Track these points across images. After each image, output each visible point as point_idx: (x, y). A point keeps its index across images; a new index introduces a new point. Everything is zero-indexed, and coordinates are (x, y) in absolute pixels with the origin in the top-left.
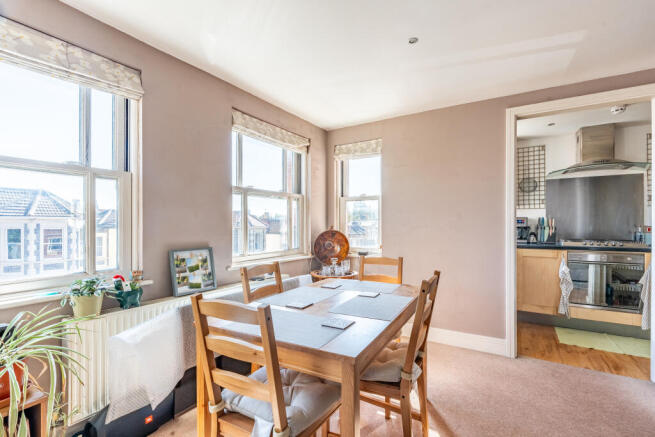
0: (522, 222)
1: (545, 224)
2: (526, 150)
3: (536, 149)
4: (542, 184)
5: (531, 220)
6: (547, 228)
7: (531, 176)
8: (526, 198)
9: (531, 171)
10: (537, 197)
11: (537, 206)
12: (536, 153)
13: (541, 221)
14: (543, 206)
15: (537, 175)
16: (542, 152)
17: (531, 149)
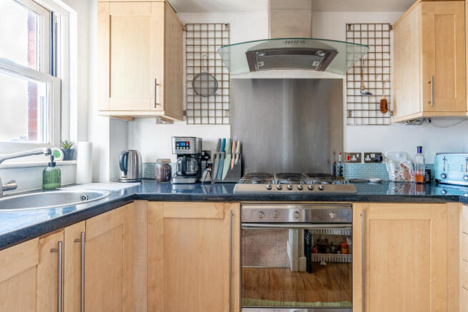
0: (187, 145)
1: (227, 149)
2: (204, 28)
3: (218, 28)
4: (226, 85)
5: (208, 142)
6: (228, 156)
7: (211, 71)
8: (204, 106)
9: (211, 64)
10: (219, 106)
11: (219, 121)
12: (218, 35)
13: (222, 144)
14: (226, 120)
15: (219, 71)
16: (225, 35)
17: (211, 28)
